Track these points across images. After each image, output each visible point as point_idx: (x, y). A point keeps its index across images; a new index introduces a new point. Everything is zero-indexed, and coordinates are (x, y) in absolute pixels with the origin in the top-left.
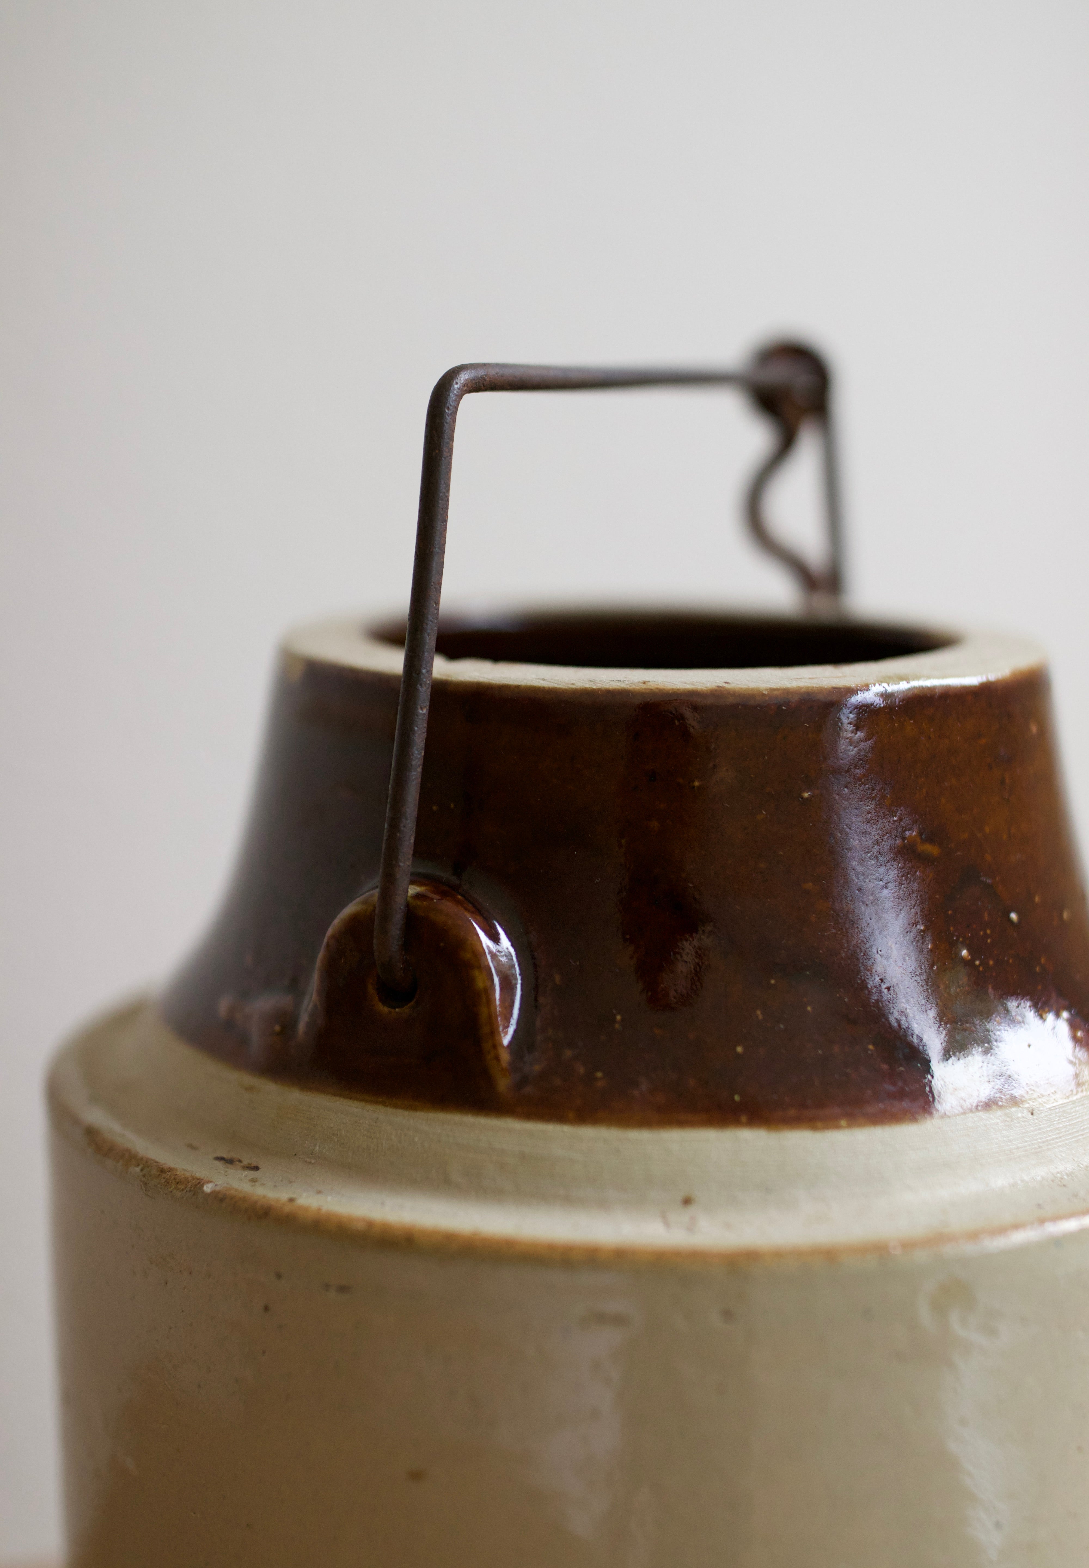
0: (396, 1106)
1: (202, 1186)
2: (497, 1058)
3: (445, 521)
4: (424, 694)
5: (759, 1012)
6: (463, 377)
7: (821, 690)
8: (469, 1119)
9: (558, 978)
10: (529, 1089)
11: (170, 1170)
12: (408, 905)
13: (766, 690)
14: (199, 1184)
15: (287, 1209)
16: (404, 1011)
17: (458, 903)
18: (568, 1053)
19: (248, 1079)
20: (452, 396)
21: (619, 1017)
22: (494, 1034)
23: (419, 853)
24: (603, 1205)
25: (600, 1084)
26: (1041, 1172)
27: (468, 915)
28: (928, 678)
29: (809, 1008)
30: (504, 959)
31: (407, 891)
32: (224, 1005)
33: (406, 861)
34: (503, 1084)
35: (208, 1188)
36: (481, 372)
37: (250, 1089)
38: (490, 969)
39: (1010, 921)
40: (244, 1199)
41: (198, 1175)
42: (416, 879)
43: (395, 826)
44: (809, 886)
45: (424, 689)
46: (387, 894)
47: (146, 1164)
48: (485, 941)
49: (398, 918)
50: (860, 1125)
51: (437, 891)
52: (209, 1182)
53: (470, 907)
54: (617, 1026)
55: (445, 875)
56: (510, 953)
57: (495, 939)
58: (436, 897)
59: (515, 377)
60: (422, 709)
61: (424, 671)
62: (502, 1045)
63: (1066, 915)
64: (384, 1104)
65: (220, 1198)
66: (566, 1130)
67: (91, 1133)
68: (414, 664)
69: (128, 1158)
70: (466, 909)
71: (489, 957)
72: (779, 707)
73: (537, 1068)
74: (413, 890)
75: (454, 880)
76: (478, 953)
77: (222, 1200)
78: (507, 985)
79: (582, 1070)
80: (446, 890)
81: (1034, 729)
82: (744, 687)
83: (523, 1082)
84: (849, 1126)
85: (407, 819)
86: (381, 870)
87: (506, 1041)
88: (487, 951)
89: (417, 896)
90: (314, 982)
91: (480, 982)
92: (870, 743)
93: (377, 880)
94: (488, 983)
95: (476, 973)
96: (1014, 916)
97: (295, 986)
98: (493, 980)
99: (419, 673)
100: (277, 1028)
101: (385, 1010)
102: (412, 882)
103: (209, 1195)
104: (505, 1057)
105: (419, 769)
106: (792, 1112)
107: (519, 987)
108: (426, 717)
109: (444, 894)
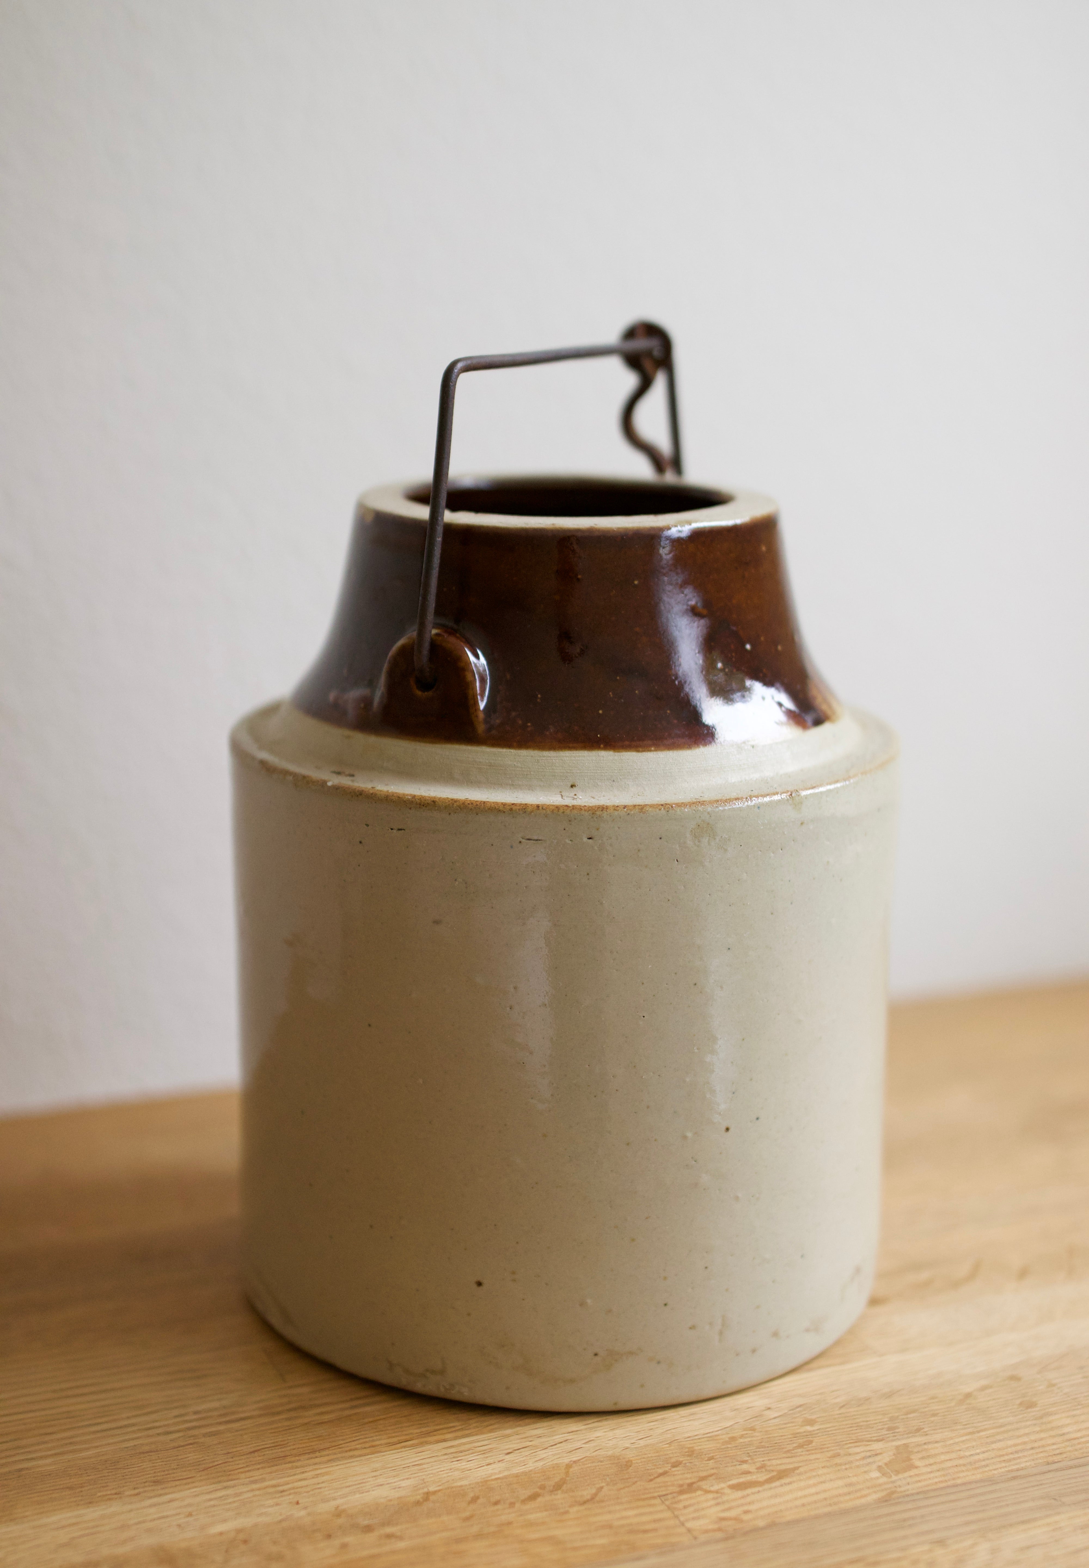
0: (426, 742)
1: (326, 783)
2: (477, 716)
3: (450, 441)
4: (440, 530)
5: (611, 693)
6: (460, 365)
7: (644, 529)
8: (463, 747)
9: (508, 676)
10: (494, 732)
11: (308, 776)
12: (432, 639)
13: (616, 528)
14: (324, 783)
15: (371, 792)
16: (429, 694)
17: (457, 638)
18: (514, 714)
19: (347, 732)
20: (454, 376)
21: (539, 696)
22: (476, 704)
23: (438, 612)
24: (531, 788)
25: (529, 729)
26: (756, 776)
27: (462, 644)
28: (702, 521)
29: (637, 692)
30: (481, 669)
31: (431, 632)
32: (332, 696)
33: (430, 616)
34: (481, 728)
35: (329, 784)
36: (469, 362)
37: (348, 737)
38: (474, 671)
39: (746, 650)
40: (349, 788)
41: (323, 779)
42: (436, 626)
43: (425, 598)
44: (637, 629)
45: (440, 527)
46: (421, 633)
47: (295, 775)
48: (472, 658)
49: (426, 645)
50: (661, 750)
51: (446, 632)
52: (329, 781)
53: (464, 640)
54: (538, 700)
55: (451, 624)
56: (484, 665)
57: (477, 657)
58: (446, 635)
59: (487, 363)
60: (438, 538)
61: (440, 518)
62: (479, 709)
63: (779, 648)
64: (419, 741)
65: (336, 788)
66: (513, 751)
67: (263, 763)
68: (435, 514)
69: (286, 773)
70: (462, 641)
71: (473, 665)
72: (622, 537)
73: (498, 721)
74: (434, 631)
75: (455, 626)
76: (469, 663)
77: (337, 789)
78: (483, 680)
79: (520, 722)
80: (452, 632)
81: (764, 548)
82: (604, 526)
83: (489, 730)
84: (655, 750)
85: (431, 595)
86: (418, 622)
87: (482, 705)
88: (472, 663)
89: (437, 635)
90: (382, 680)
91: (469, 677)
92: (671, 555)
93: (416, 627)
94: (472, 679)
95: (467, 673)
96: (748, 647)
97: (371, 684)
98: (475, 677)
99: (437, 520)
100: (362, 705)
101: (419, 693)
102: (433, 627)
103: (329, 787)
104: (481, 716)
105: (437, 569)
106: (627, 743)
107: (488, 681)
108: (440, 543)
109: (450, 634)
